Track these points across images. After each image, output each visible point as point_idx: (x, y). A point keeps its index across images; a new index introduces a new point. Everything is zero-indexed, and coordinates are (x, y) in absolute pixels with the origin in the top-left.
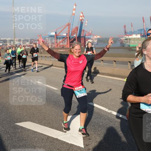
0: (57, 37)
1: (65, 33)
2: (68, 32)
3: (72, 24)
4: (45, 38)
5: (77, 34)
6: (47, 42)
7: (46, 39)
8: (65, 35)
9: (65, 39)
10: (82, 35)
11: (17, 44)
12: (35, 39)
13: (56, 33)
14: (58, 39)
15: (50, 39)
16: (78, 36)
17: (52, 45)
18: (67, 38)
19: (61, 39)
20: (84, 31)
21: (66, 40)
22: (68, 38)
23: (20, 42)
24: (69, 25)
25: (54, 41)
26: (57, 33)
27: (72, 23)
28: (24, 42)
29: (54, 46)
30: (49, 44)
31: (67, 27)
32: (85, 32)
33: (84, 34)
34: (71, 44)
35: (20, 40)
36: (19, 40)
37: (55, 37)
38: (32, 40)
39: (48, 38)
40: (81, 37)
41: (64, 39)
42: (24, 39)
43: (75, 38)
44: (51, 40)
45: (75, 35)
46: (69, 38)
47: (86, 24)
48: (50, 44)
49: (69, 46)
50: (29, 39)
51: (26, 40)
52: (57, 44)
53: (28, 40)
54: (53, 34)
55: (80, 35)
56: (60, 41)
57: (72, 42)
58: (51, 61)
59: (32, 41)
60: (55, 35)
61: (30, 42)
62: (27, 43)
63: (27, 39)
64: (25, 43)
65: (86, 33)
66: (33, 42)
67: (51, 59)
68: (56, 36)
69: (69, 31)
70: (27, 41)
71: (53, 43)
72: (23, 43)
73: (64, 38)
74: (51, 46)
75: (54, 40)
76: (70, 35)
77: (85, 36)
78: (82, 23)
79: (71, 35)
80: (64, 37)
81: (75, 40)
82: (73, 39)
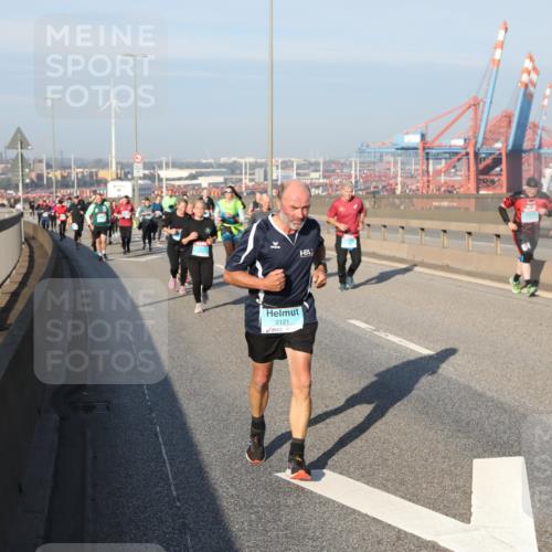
0: (426, 151)
1: (459, 137)
2: (471, 133)
3: (489, 101)
4: (381, 156)
5: (506, 141)
6: (389, 169)
7: (386, 158)
8: (460, 142)
9: (459, 160)
10: (526, 145)
11: (277, 180)
12: (342, 161)
13: (423, 136)
14: (431, 161)
15: (399, 159)
16: (510, 147)
17: (408, 181)
18: (467, 154)
19: (443, 161)
20: (535, 126)
21: (462, 165)
22: (472, 156)
23: (287, 172)
24: (475, 105)
25: (415, 166)
26: (429, 138)
27: (489, 96)
28: (300, 171)
29: (414, 187)
30: (395, 177)
31: (470, 113)
32: (539, 132)
33: (538, 138)
34: (481, 177)
35: (286, 166)
36: (283, 162)
37: (420, 151)
38: (333, 162)
39: (393, 154)
40: (525, 152)
41: (456, 158)
42: (301, 161)
43: (500, 154)
44: (402, 163)
45: (499, 145)
46: (476, 155)
47: (546, 102)
48: (399, 179)
49: (472, 185)
50: (321, 160)
51: (310, 164)
52: (425, 178)
53: (317, 164)
54: (413, 139)
55: (521, 145)
56: (439, 167)
57: (487, 170)
58: (406, 245)
59: (333, 167)
60: (420, 147)
61: (325, 171)
62: (314, 175)
63: (313, 160)
64: (305, 175)
65: (544, 136)
66: (334, 171)
67: (406, 236)
68: (424, 149)
69: (476, 129)
70: (314, 166)
71: (412, 177)
72: (298, 174)
73: (454, 155)
74: (404, 185)
75: (416, 164)
76: (479, 146)
77: (540, 147)
78: (528, 98)
79: (483, 144)
80: (457, 153)
81: (497, 162)
82: (489, 161)
